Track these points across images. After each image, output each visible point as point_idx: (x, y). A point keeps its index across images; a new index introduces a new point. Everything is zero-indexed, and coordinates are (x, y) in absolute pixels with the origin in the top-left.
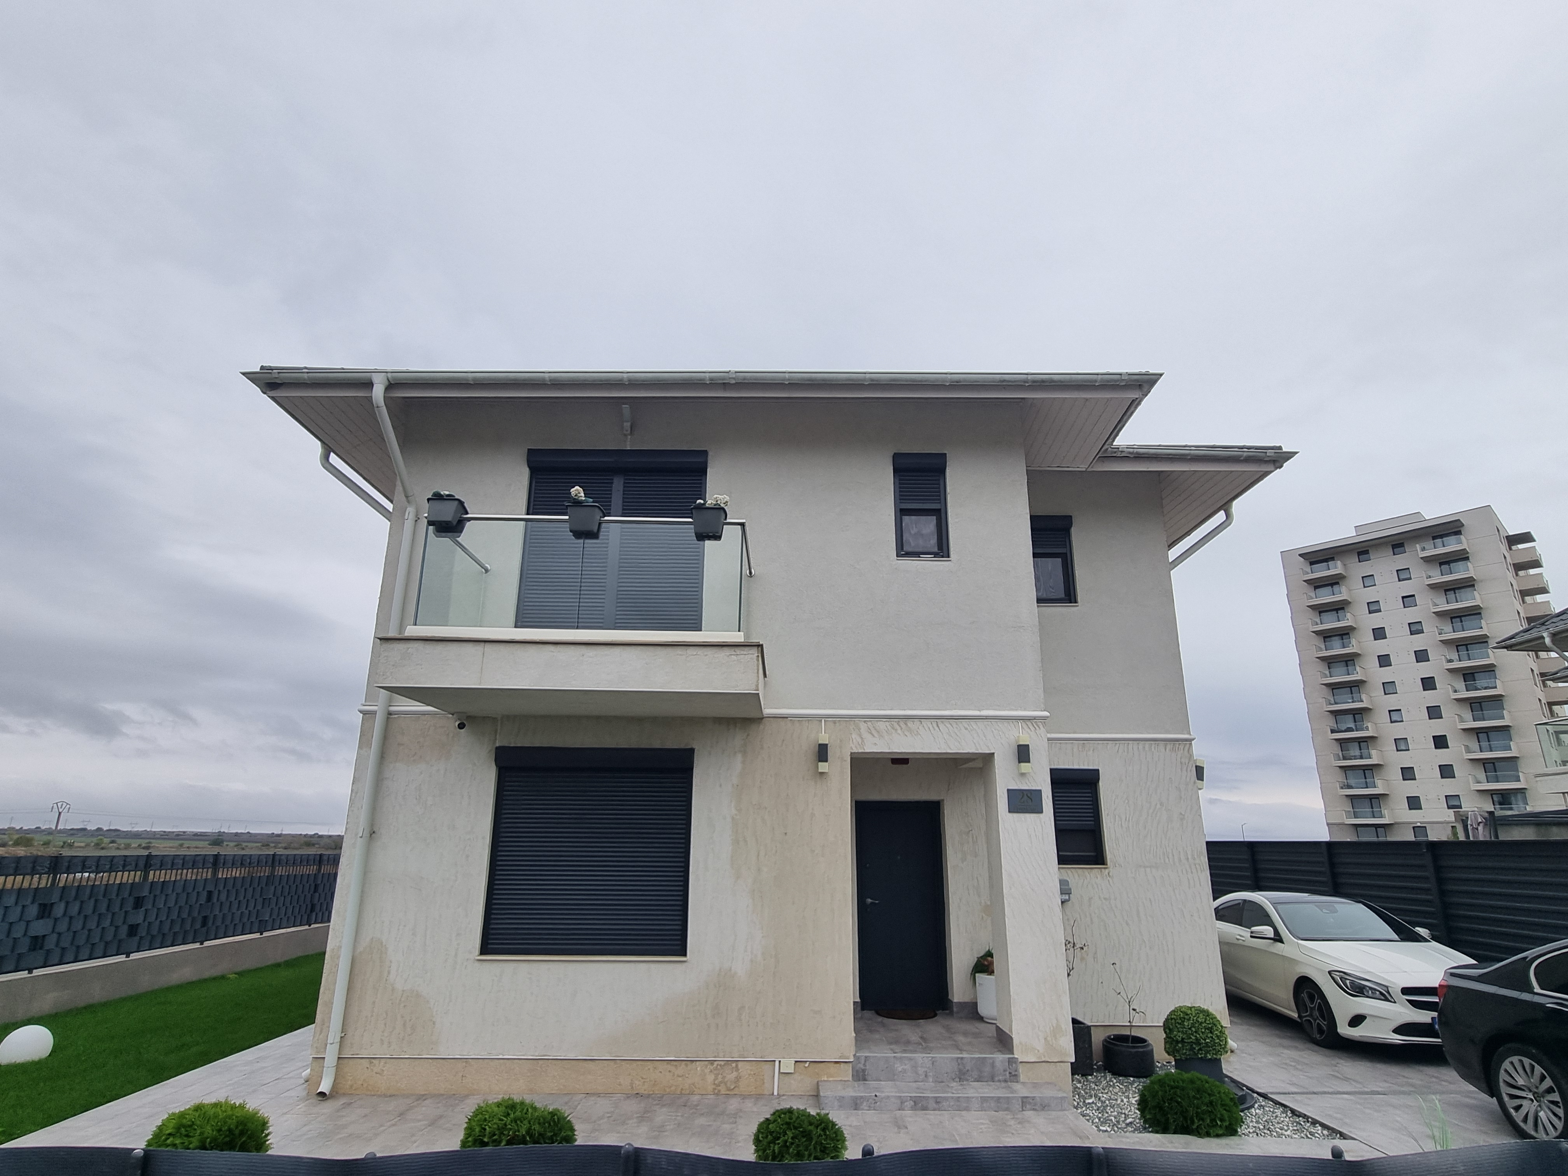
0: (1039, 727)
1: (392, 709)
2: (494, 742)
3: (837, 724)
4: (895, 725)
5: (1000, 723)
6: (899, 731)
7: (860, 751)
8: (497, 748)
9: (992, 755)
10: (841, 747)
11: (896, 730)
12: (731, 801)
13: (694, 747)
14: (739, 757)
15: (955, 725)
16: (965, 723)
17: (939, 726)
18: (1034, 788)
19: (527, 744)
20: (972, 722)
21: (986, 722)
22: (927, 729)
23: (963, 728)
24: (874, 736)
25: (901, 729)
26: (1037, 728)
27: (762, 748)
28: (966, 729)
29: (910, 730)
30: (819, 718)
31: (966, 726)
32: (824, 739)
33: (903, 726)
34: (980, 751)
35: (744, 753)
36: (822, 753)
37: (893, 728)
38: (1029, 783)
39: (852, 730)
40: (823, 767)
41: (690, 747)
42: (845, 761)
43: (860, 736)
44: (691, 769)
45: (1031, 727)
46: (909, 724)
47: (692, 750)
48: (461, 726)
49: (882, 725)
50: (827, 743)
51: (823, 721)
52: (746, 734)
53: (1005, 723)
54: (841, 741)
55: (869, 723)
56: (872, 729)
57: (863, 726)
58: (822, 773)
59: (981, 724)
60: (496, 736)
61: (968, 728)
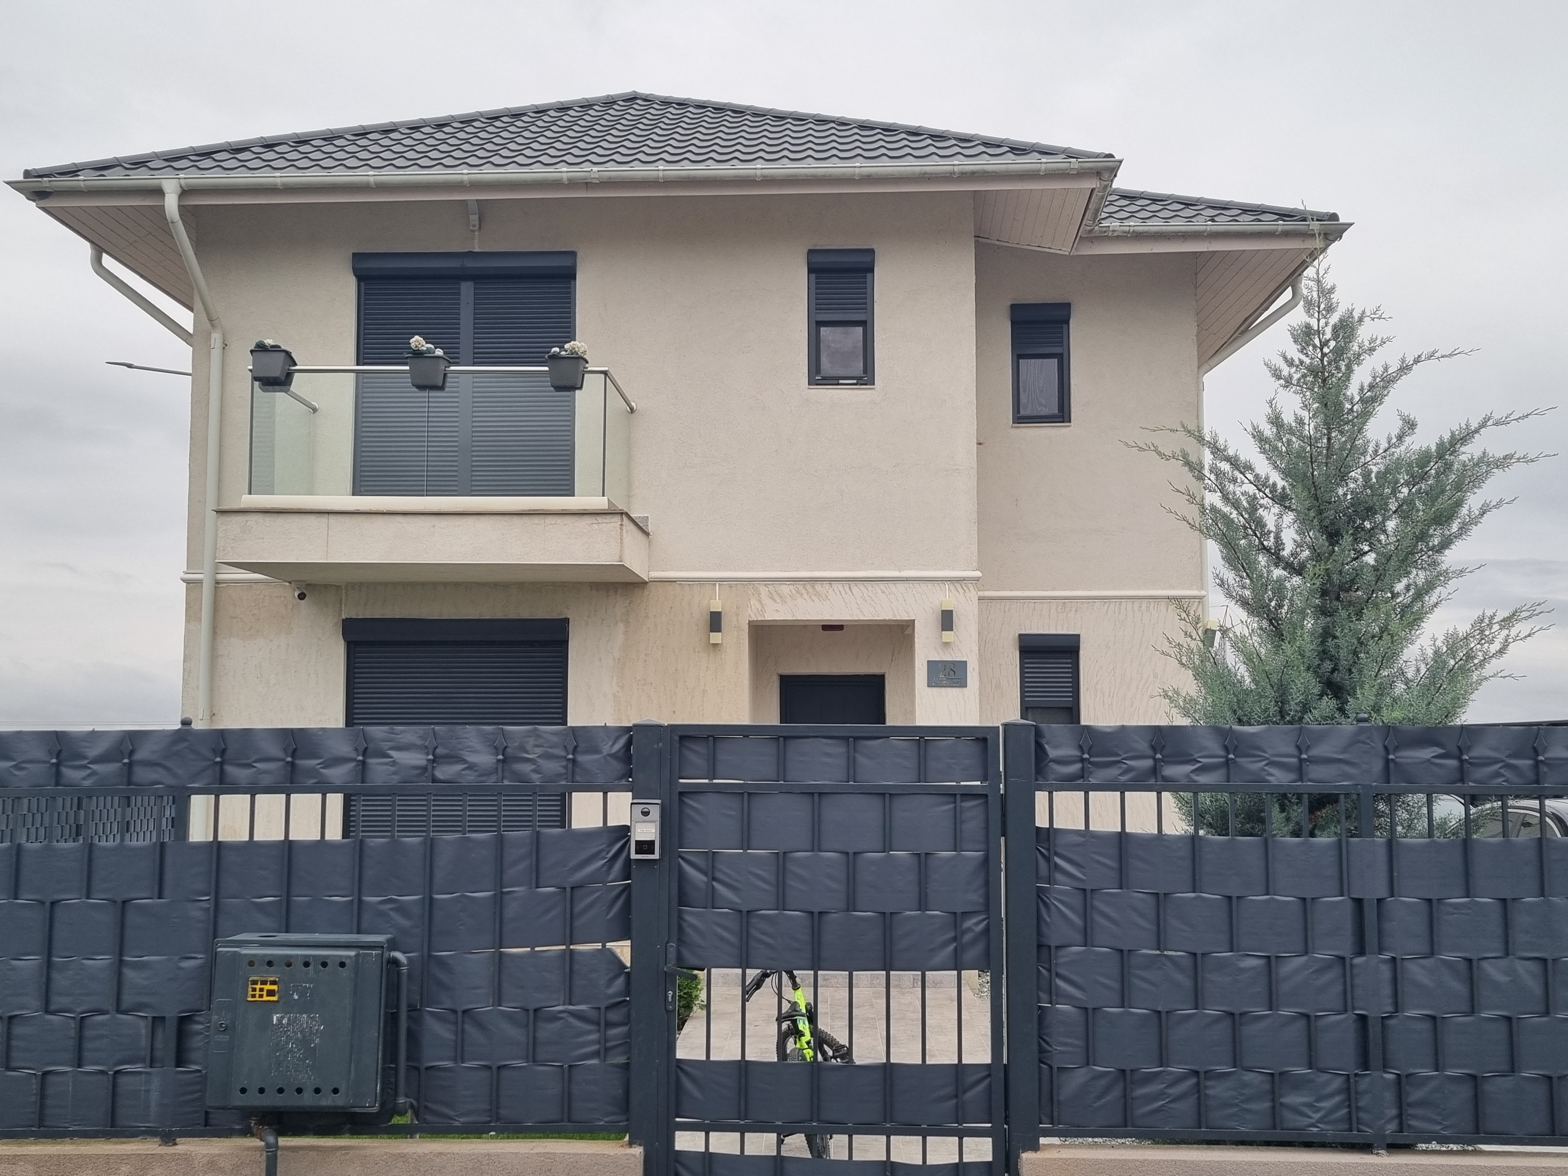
0: (969, 589)
1: (220, 577)
2: (340, 615)
3: (734, 589)
4: (801, 588)
5: (923, 586)
6: (805, 596)
7: (760, 619)
8: (343, 620)
9: (913, 622)
10: (737, 615)
11: (802, 595)
12: (612, 677)
13: (569, 617)
14: (621, 625)
15: (870, 588)
16: (882, 586)
17: (852, 589)
18: (958, 659)
19: (377, 616)
20: (891, 585)
21: (906, 585)
22: (838, 592)
23: (879, 591)
24: (775, 601)
25: (808, 593)
26: (967, 591)
27: (647, 617)
28: (883, 592)
29: (818, 595)
30: (713, 581)
31: (883, 588)
32: (716, 606)
33: (811, 590)
34: (898, 618)
35: (627, 623)
36: (715, 622)
37: (798, 592)
38: (953, 654)
39: (752, 595)
40: (715, 638)
41: (563, 617)
42: (743, 630)
43: (760, 601)
44: (565, 642)
45: (960, 589)
46: (816, 587)
47: (566, 621)
48: (302, 596)
49: (785, 589)
50: (720, 610)
51: (717, 585)
52: (628, 601)
53: (930, 585)
54: (738, 608)
55: (771, 587)
56: (774, 593)
57: (763, 590)
58: (715, 645)
59: (901, 586)
60: (341, 606)
61: (886, 591)
